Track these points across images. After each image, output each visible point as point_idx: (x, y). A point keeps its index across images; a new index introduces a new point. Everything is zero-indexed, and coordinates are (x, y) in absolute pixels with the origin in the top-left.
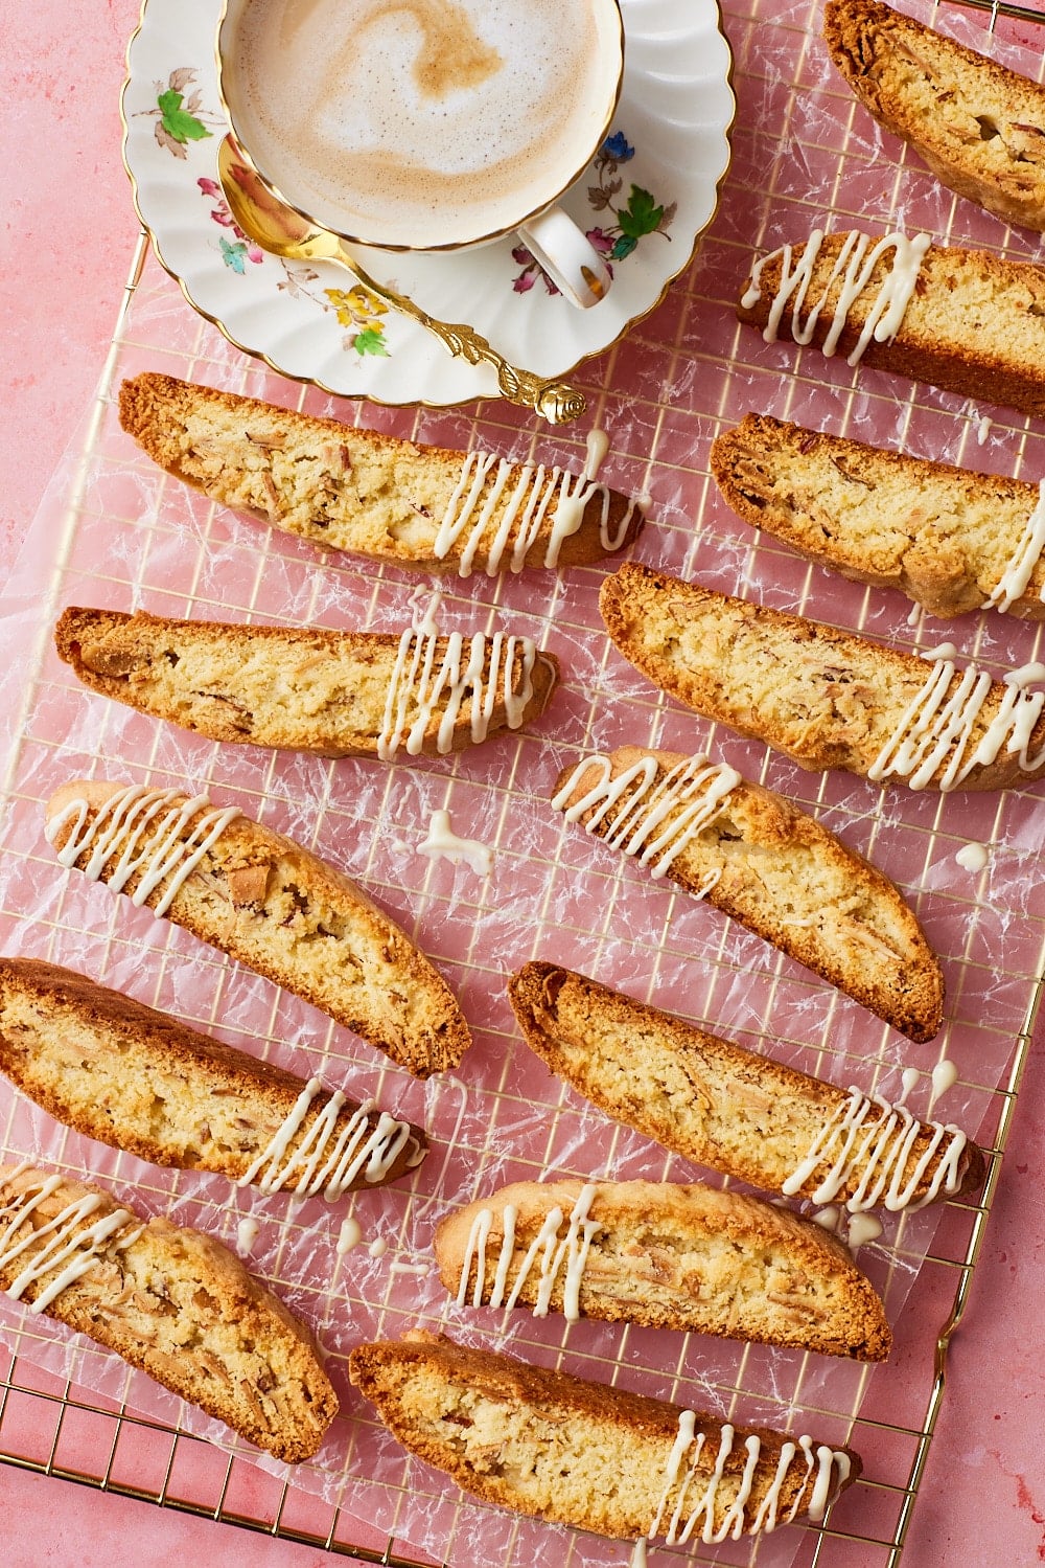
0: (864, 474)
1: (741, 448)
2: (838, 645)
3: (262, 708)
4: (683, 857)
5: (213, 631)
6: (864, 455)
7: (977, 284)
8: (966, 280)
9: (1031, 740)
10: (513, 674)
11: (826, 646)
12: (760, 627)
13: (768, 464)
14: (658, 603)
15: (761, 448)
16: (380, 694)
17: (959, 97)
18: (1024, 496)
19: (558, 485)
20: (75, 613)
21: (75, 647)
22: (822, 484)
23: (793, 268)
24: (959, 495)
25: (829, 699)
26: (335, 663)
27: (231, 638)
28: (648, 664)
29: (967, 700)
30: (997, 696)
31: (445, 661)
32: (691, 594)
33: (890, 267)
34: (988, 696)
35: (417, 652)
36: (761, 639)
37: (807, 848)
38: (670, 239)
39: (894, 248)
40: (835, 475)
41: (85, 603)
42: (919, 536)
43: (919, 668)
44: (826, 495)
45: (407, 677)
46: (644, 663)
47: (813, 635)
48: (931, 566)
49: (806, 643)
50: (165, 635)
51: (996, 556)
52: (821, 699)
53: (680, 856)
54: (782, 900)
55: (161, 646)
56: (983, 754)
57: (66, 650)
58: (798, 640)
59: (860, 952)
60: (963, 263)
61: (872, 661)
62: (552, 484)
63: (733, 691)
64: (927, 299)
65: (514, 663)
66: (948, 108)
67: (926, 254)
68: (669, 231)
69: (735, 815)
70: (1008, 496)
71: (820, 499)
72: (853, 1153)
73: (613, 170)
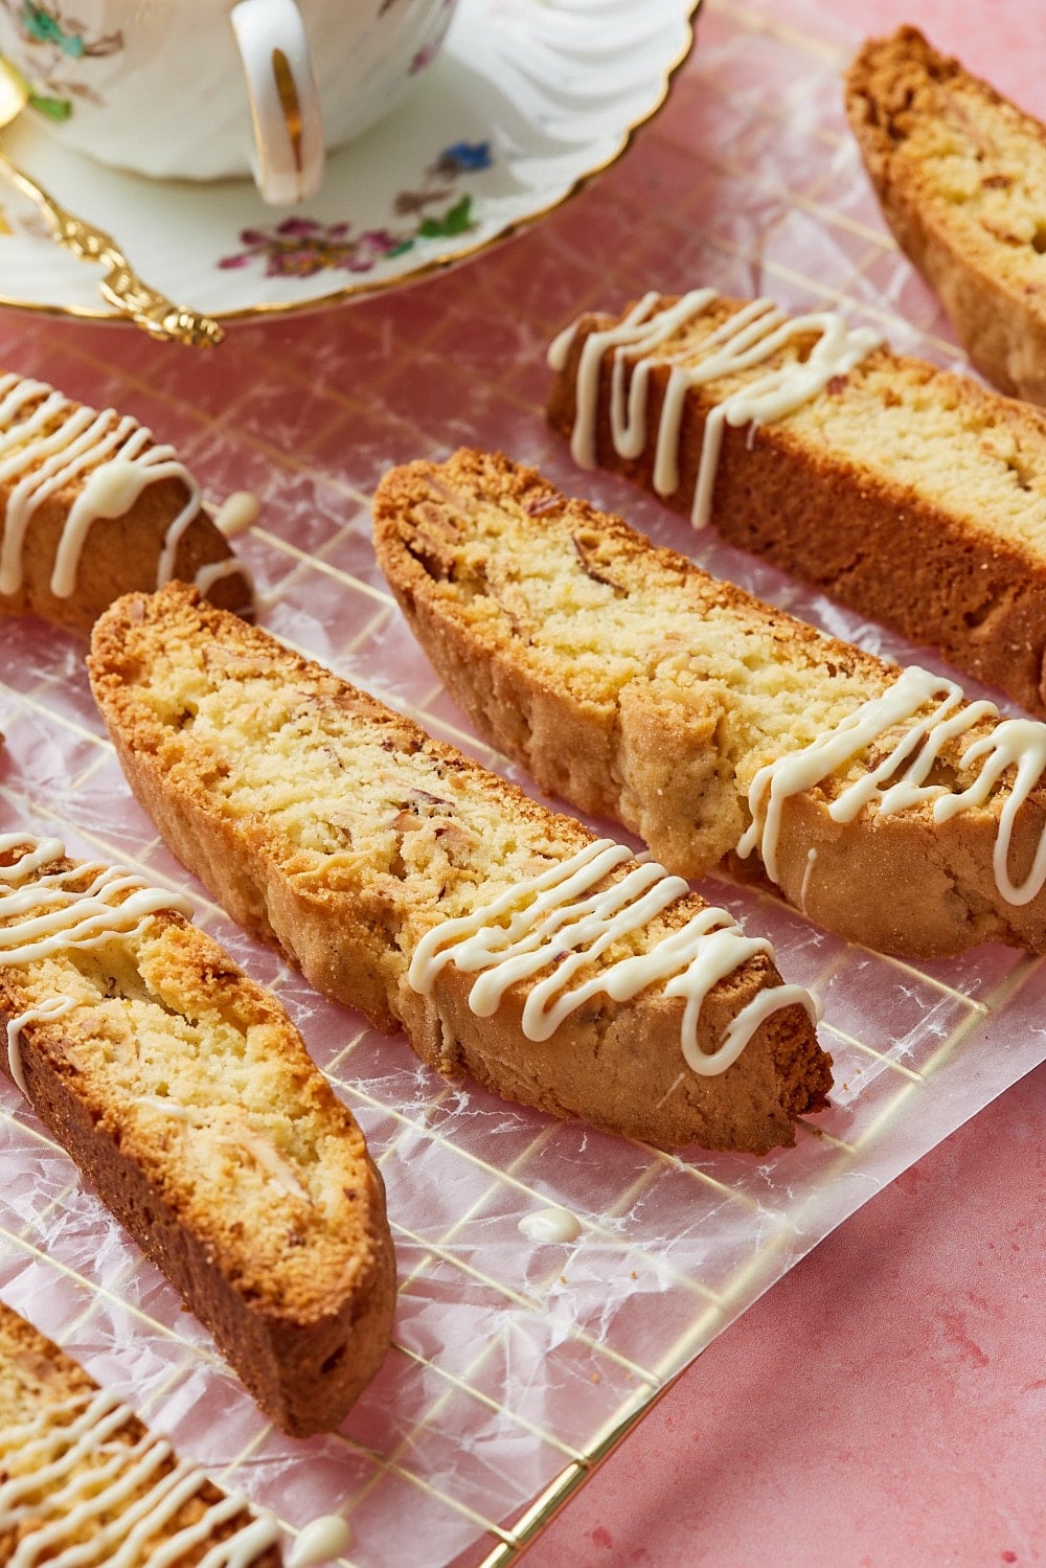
0: (618, 569)
1: (437, 486)
2: (450, 772)
4: (26, 971)
6: (630, 545)
7: (936, 411)
8: (920, 406)
9: (712, 991)
11: (430, 766)
12: (336, 715)
13: (469, 519)
14: (193, 646)
15: (468, 492)
17: (1017, 192)
18: (871, 677)
19: (120, 446)
22: (541, 565)
23: (648, 318)
24: (761, 643)
25: (394, 834)
28: (128, 712)
29: (628, 903)
30: (682, 911)
32: (250, 643)
33: (803, 356)
34: (668, 909)
36: (331, 733)
37: (243, 1028)
39: (819, 335)
40: (570, 561)
42: (663, 670)
43: (570, 835)
44: (541, 584)
46: (122, 709)
47: (416, 747)
48: (663, 707)
49: (401, 756)
51: (783, 736)
52: (381, 829)
53: (22, 967)
54: (154, 1075)
56: (614, 981)
58: (389, 746)
59: (244, 1173)
60: (924, 381)
61: (496, 809)
62: (113, 438)
63: (240, 784)
64: (841, 403)
66: (995, 197)
67: (870, 356)
69: (148, 948)
70: (842, 669)
71: (528, 586)
72: (61, 1482)
73: (450, 178)
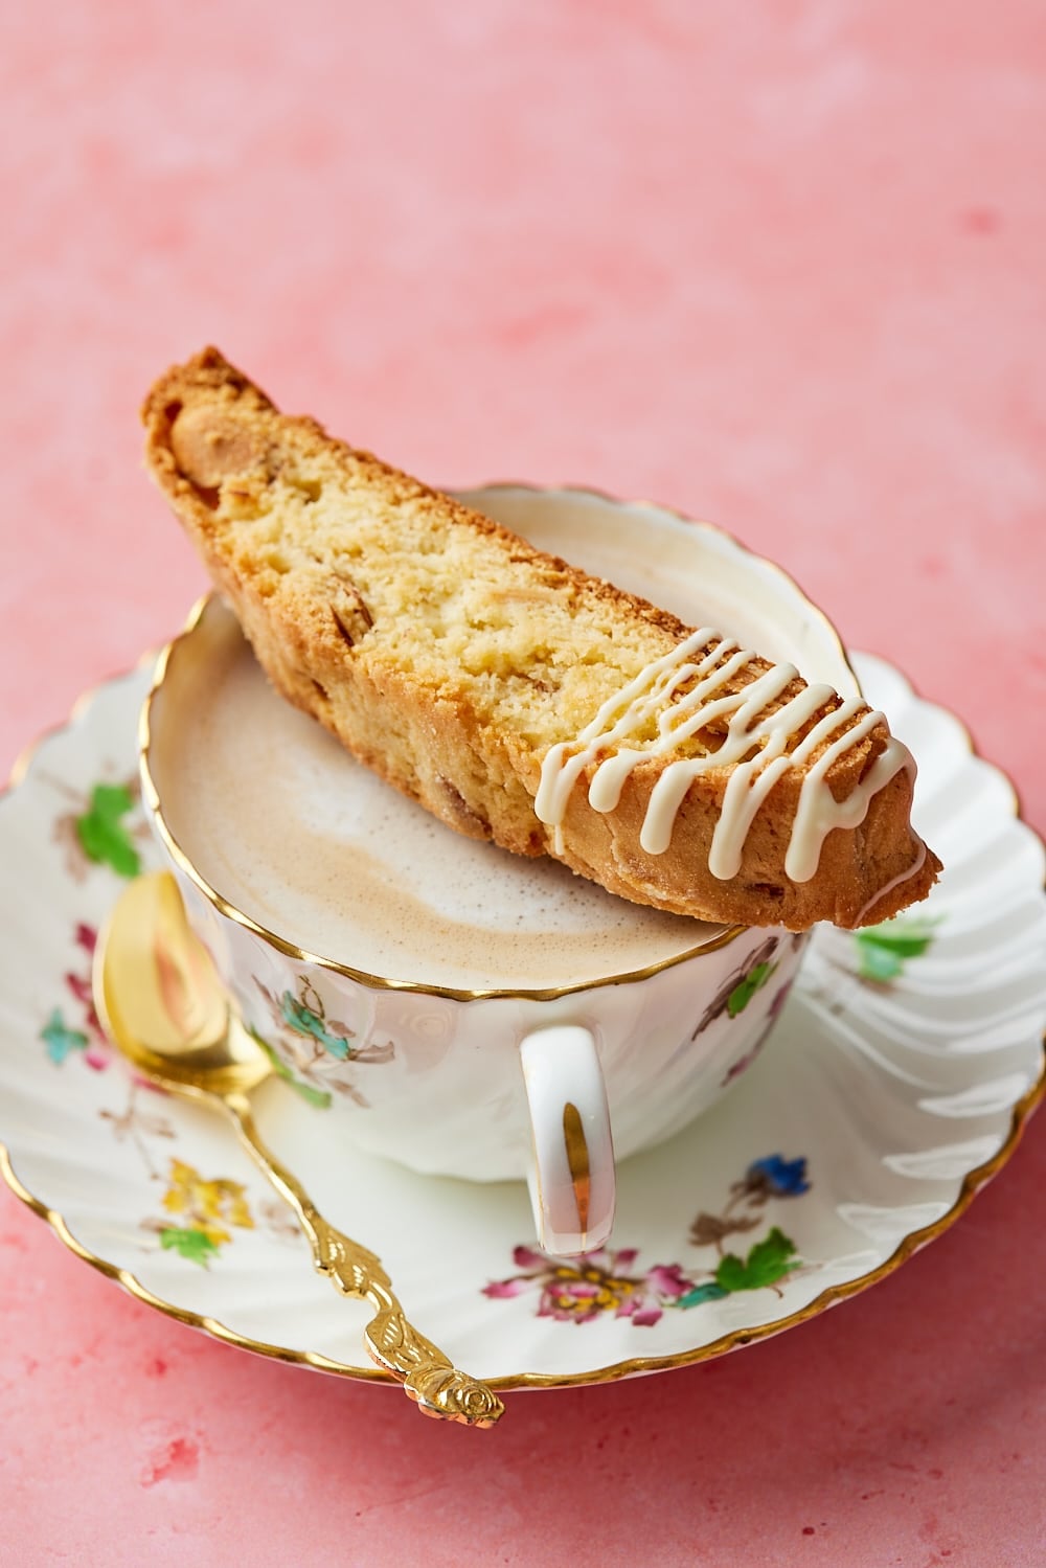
3: (398, 620)
5: (406, 486)
10: (844, 756)
16: (604, 688)
20: (212, 360)
21: (173, 410)
26: (565, 617)
27: (426, 509)
31: (746, 691)
35: (707, 662)
38: (781, 1295)
41: (238, 358)
45: (664, 683)
50: (325, 457)
55: (309, 471)
57: (159, 405)
65: (859, 743)
68: (784, 1288)
73: (759, 1202)
